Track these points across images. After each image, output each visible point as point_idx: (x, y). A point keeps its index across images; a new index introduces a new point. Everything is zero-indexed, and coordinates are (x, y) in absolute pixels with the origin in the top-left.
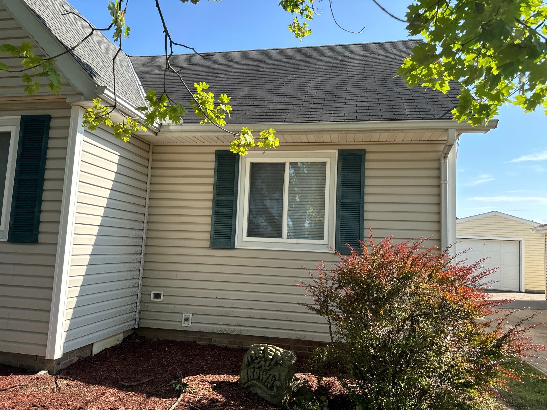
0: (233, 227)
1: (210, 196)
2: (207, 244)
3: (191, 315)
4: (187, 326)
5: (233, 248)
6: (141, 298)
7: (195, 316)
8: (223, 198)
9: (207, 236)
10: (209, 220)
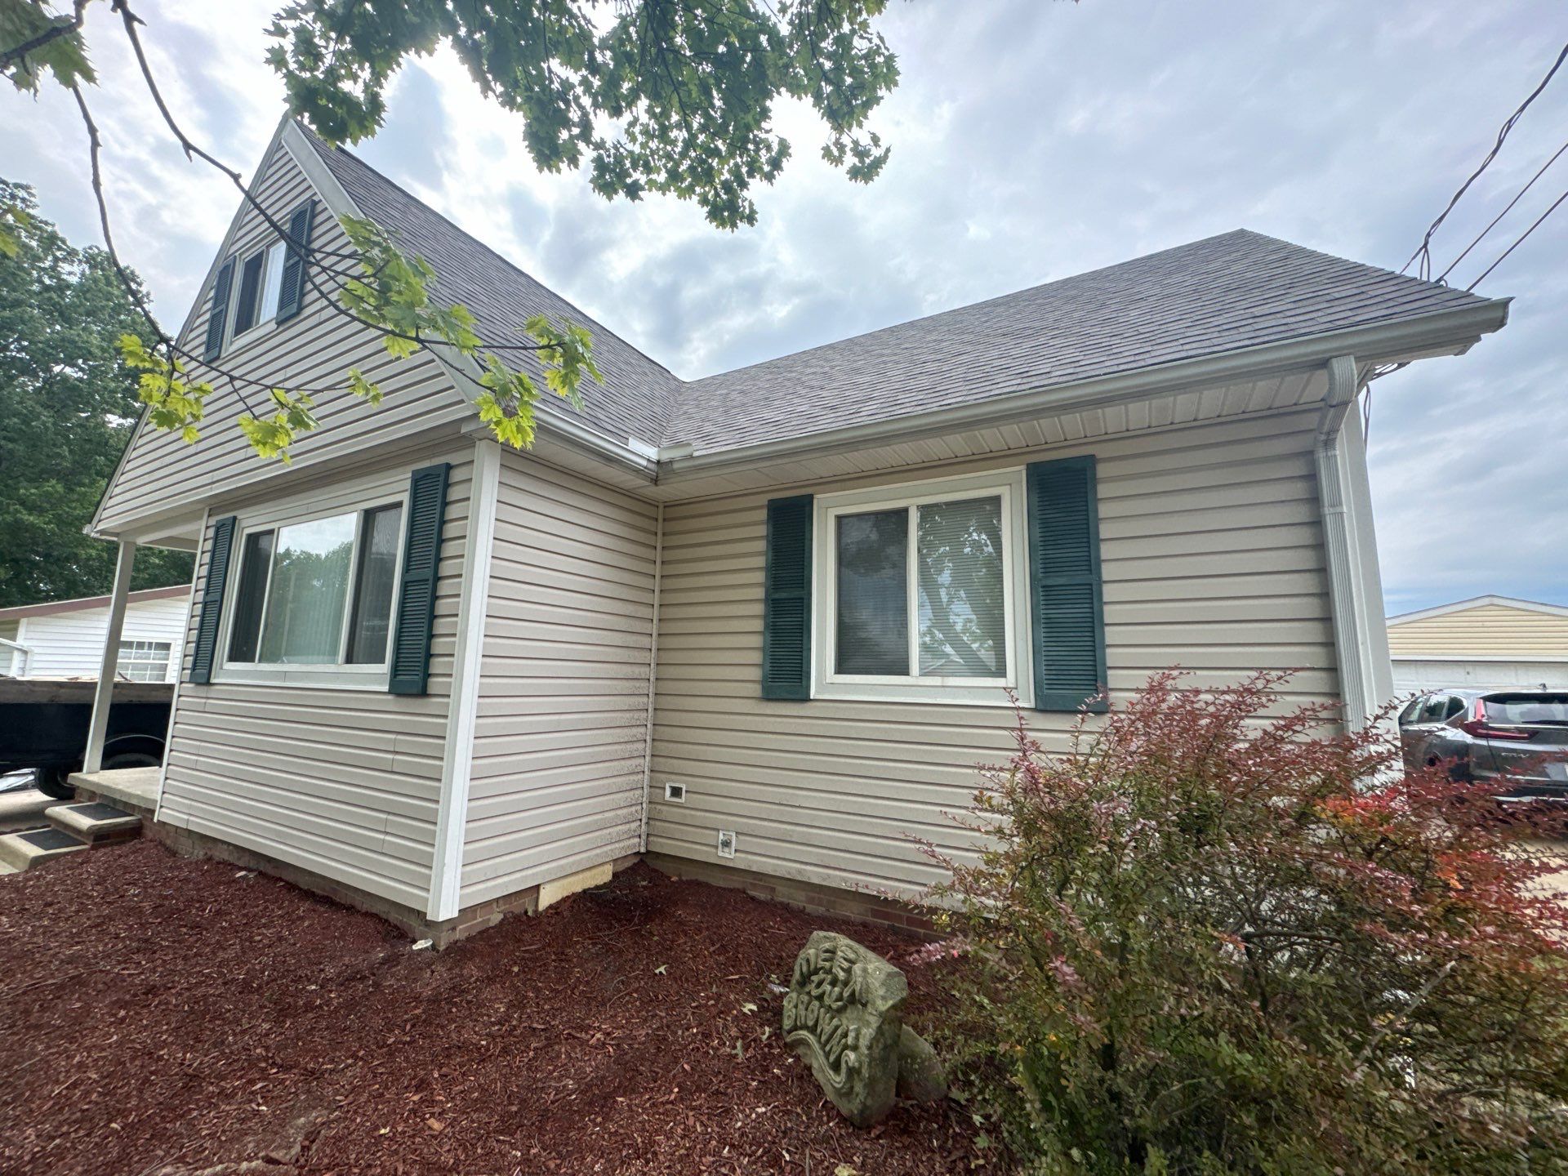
0: (805, 654)
1: (760, 593)
2: (756, 690)
3: (734, 834)
4: (727, 856)
5: (807, 699)
6: (650, 795)
7: (741, 838)
8: (784, 595)
9: (756, 674)
10: (757, 641)
